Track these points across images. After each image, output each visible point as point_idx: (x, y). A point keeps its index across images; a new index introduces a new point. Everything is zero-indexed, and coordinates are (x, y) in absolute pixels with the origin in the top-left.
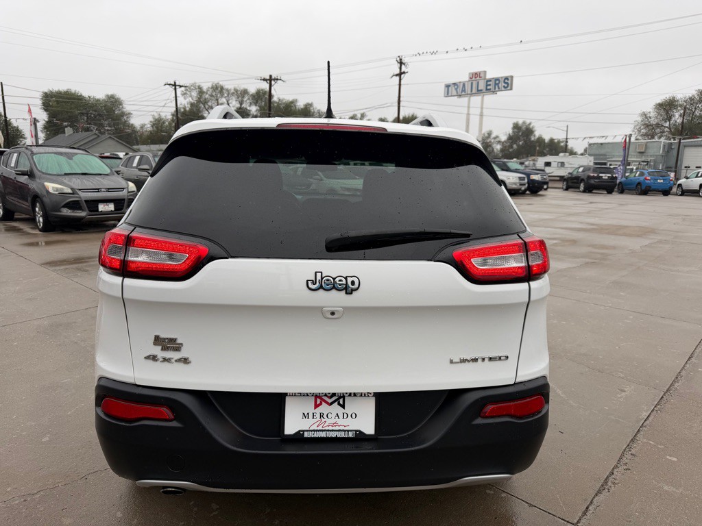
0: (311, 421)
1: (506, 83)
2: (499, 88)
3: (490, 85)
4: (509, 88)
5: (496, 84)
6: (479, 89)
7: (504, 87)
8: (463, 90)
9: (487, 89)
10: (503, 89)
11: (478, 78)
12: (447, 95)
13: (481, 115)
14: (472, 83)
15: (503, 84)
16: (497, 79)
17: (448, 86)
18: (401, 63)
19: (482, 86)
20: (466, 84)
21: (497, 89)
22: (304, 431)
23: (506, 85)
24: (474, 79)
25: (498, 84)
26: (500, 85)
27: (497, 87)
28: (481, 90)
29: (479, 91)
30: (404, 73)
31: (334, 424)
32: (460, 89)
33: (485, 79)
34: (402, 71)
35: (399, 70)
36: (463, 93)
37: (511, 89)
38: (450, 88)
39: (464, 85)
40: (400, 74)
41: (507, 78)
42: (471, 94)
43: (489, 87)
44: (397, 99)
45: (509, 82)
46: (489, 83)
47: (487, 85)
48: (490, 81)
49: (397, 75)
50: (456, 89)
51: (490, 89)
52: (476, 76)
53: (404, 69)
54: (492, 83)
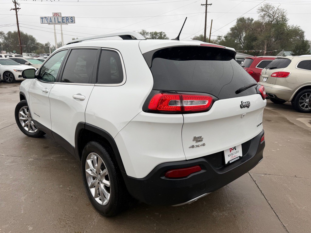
0: (230, 157)
1: (72, 20)
2: (69, 22)
3: (64, 20)
4: (73, 22)
5: (67, 20)
6: (59, 21)
7: (71, 21)
8: (51, 21)
9: (63, 22)
10: (71, 22)
11: (57, 16)
12: (42, 23)
13: (62, 34)
14: (55, 18)
15: (71, 20)
16: (67, 18)
17: (42, 18)
18: (15, 3)
19: (60, 20)
20: (52, 18)
21: (68, 22)
22: (229, 161)
23: (72, 21)
24: (55, 16)
25: (68, 20)
26: (69, 20)
27: (68, 21)
28: (60, 22)
29: (59, 22)
30: (18, 8)
31: (235, 156)
32: (49, 20)
33: (61, 17)
34: (17, 7)
35: (15, 7)
36: (51, 22)
37: (75, 23)
38: (43, 19)
39: (51, 18)
40: (16, 9)
41: (72, 18)
42: (55, 23)
43: (63, 21)
44: (16, 22)
45: (73, 19)
46: (63, 19)
47: (63, 20)
48: (64, 18)
49: (14, 9)
50: (47, 20)
51: (64, 22)
52: (56, 14)
53: (17, 6)
54: (65, 19)
